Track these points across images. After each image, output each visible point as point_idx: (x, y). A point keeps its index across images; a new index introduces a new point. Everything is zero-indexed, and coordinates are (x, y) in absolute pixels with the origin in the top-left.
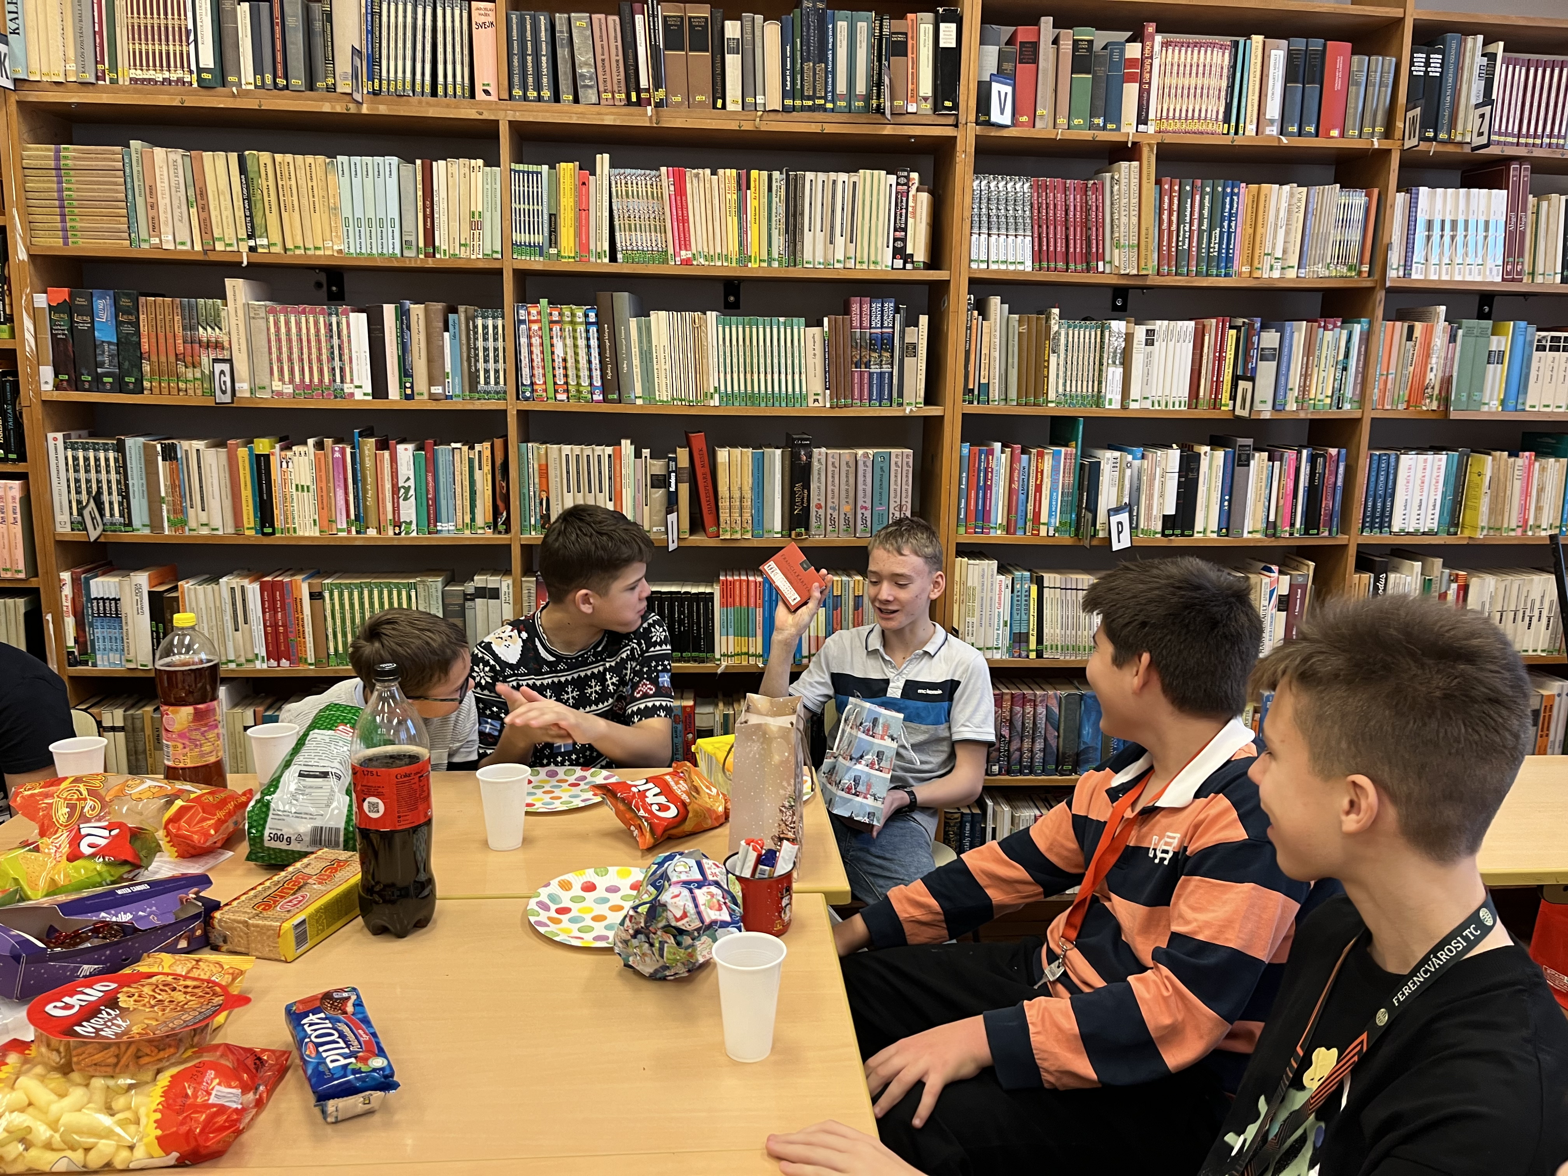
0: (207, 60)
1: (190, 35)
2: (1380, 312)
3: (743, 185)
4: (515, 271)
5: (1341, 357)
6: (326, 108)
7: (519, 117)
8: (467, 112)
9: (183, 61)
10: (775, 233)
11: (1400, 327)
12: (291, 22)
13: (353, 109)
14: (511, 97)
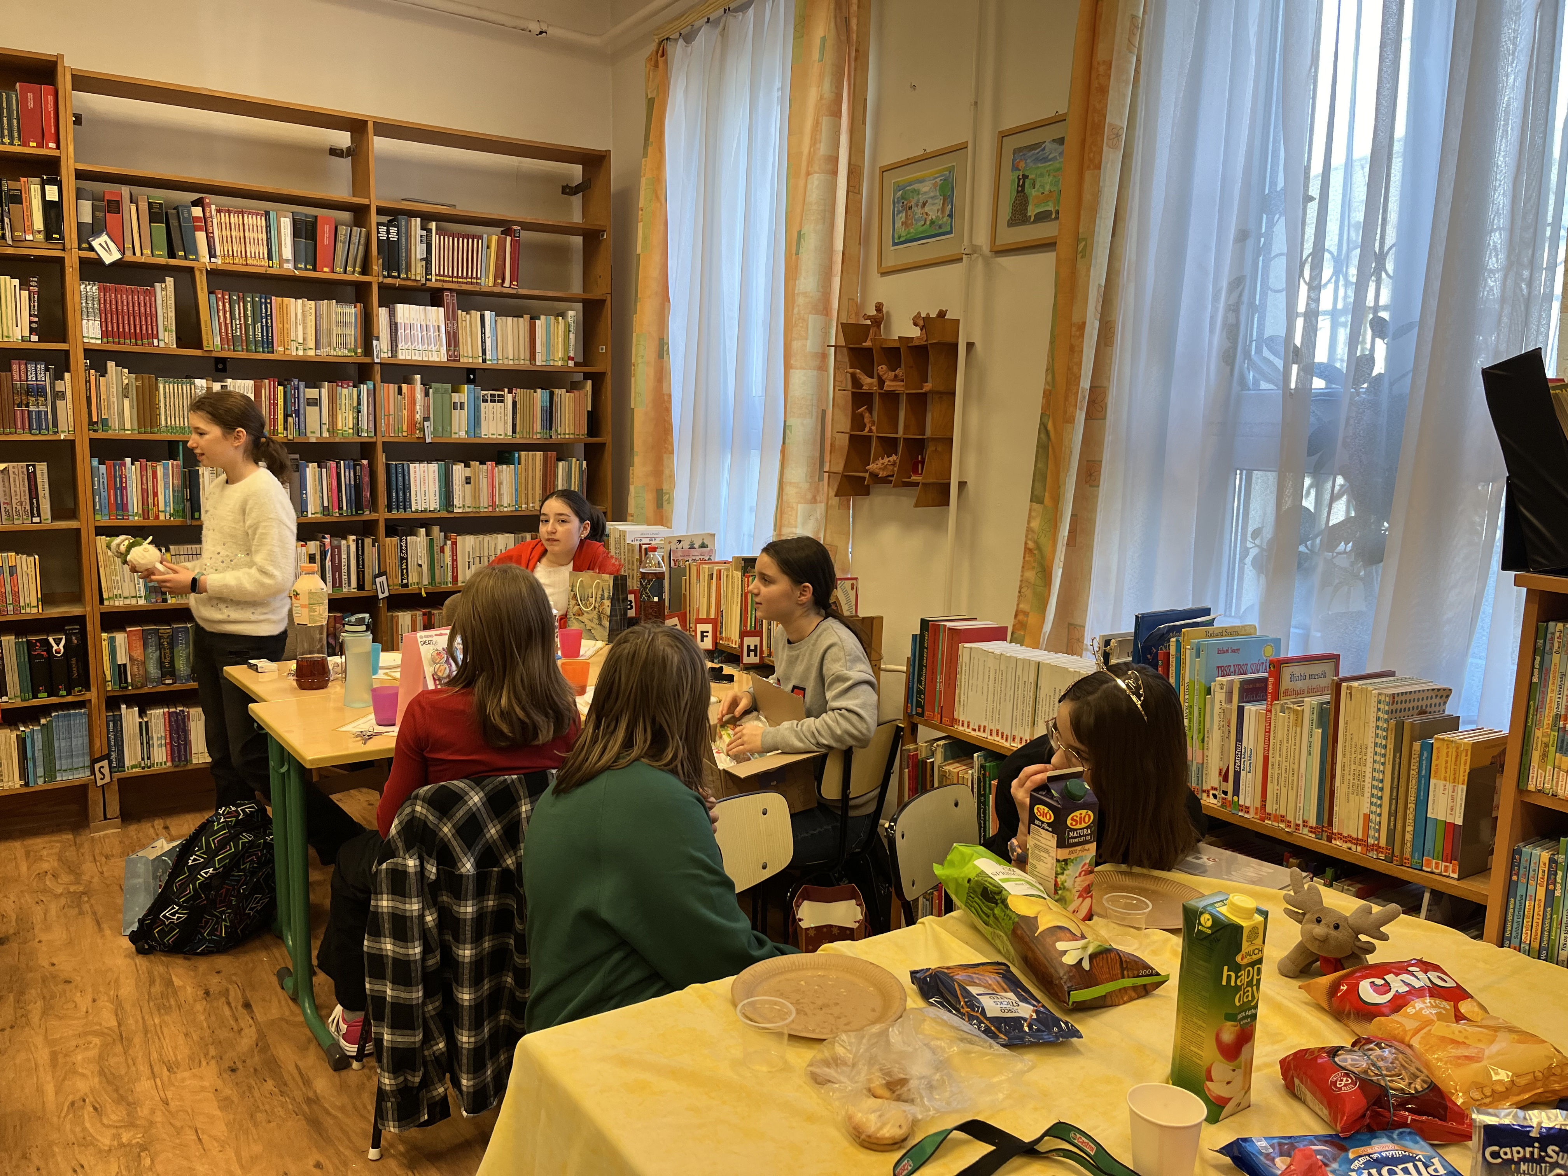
2: (378, 377)
5: (355, 404)
11: (393, 388)
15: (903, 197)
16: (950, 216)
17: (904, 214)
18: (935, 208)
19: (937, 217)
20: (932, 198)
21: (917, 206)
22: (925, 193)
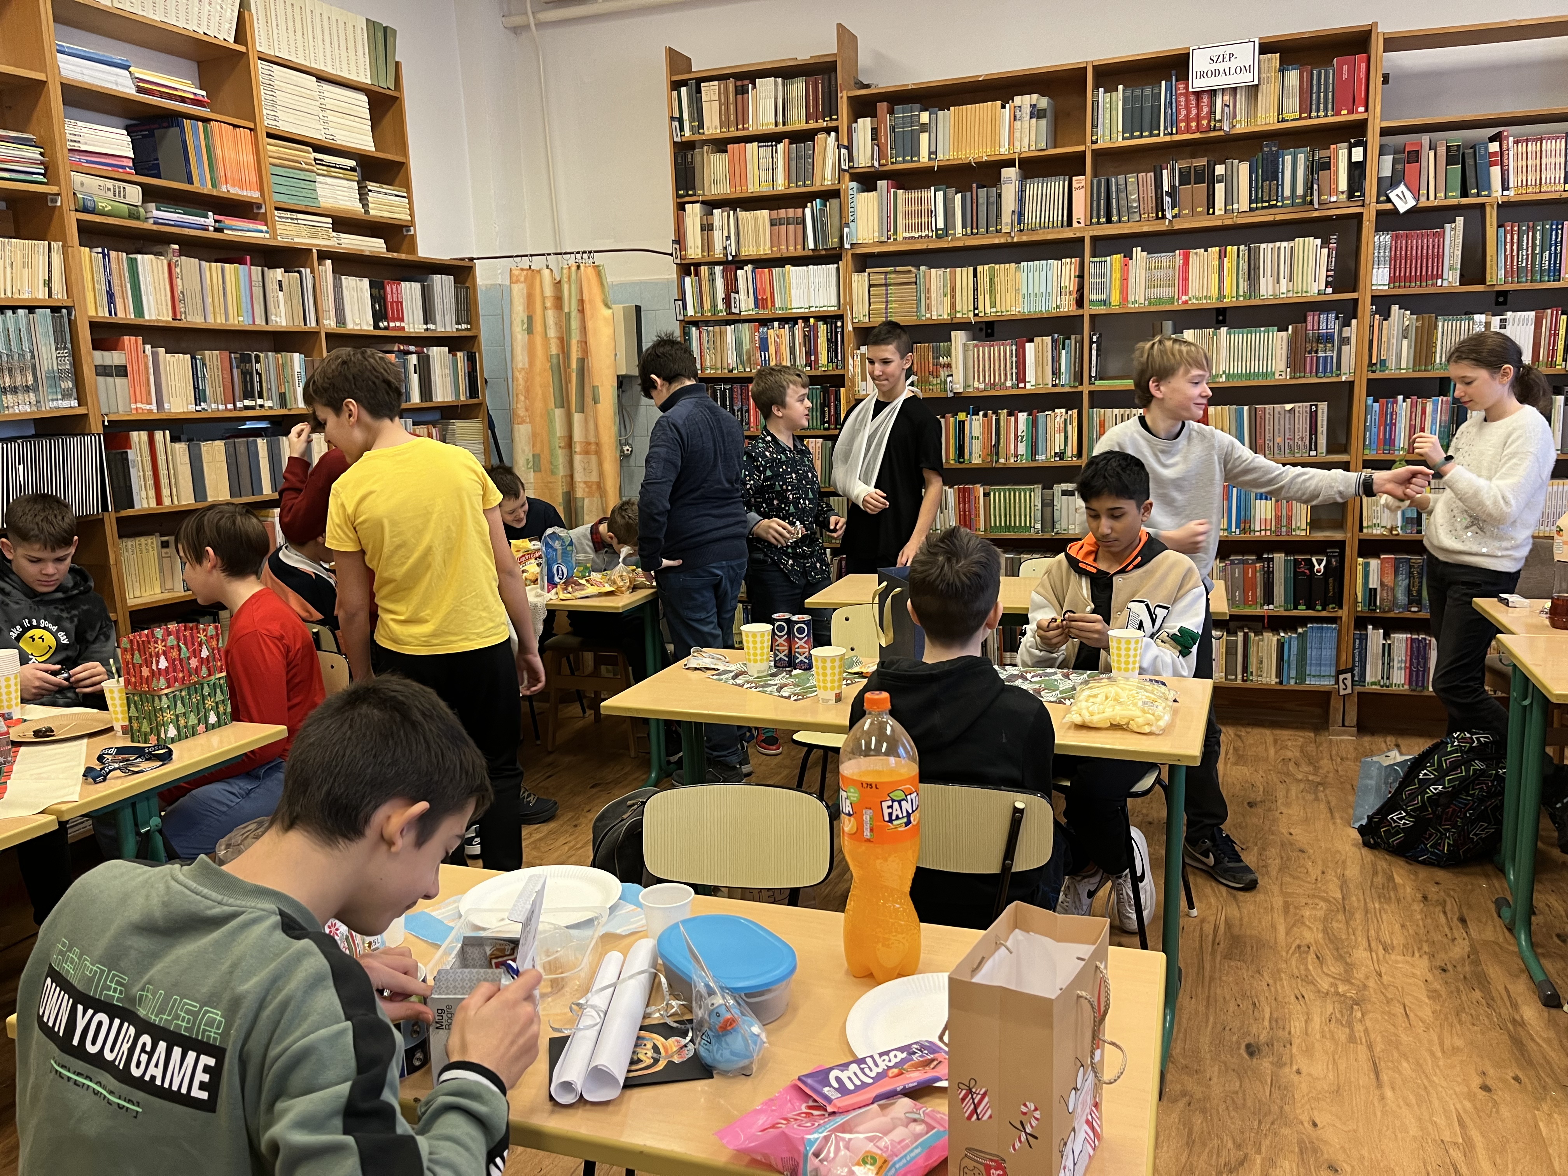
0: (941, 224)
1: (933, 213)
3: (1222, 255)
4: (1090, 315)
6: (997, 241)
7: (1095, 233)
8: (1068, 234)
9: (929, 226)
10: (1241, 281)
12: (980, 201)
13: (1009, 240)
14: (1091, 223)
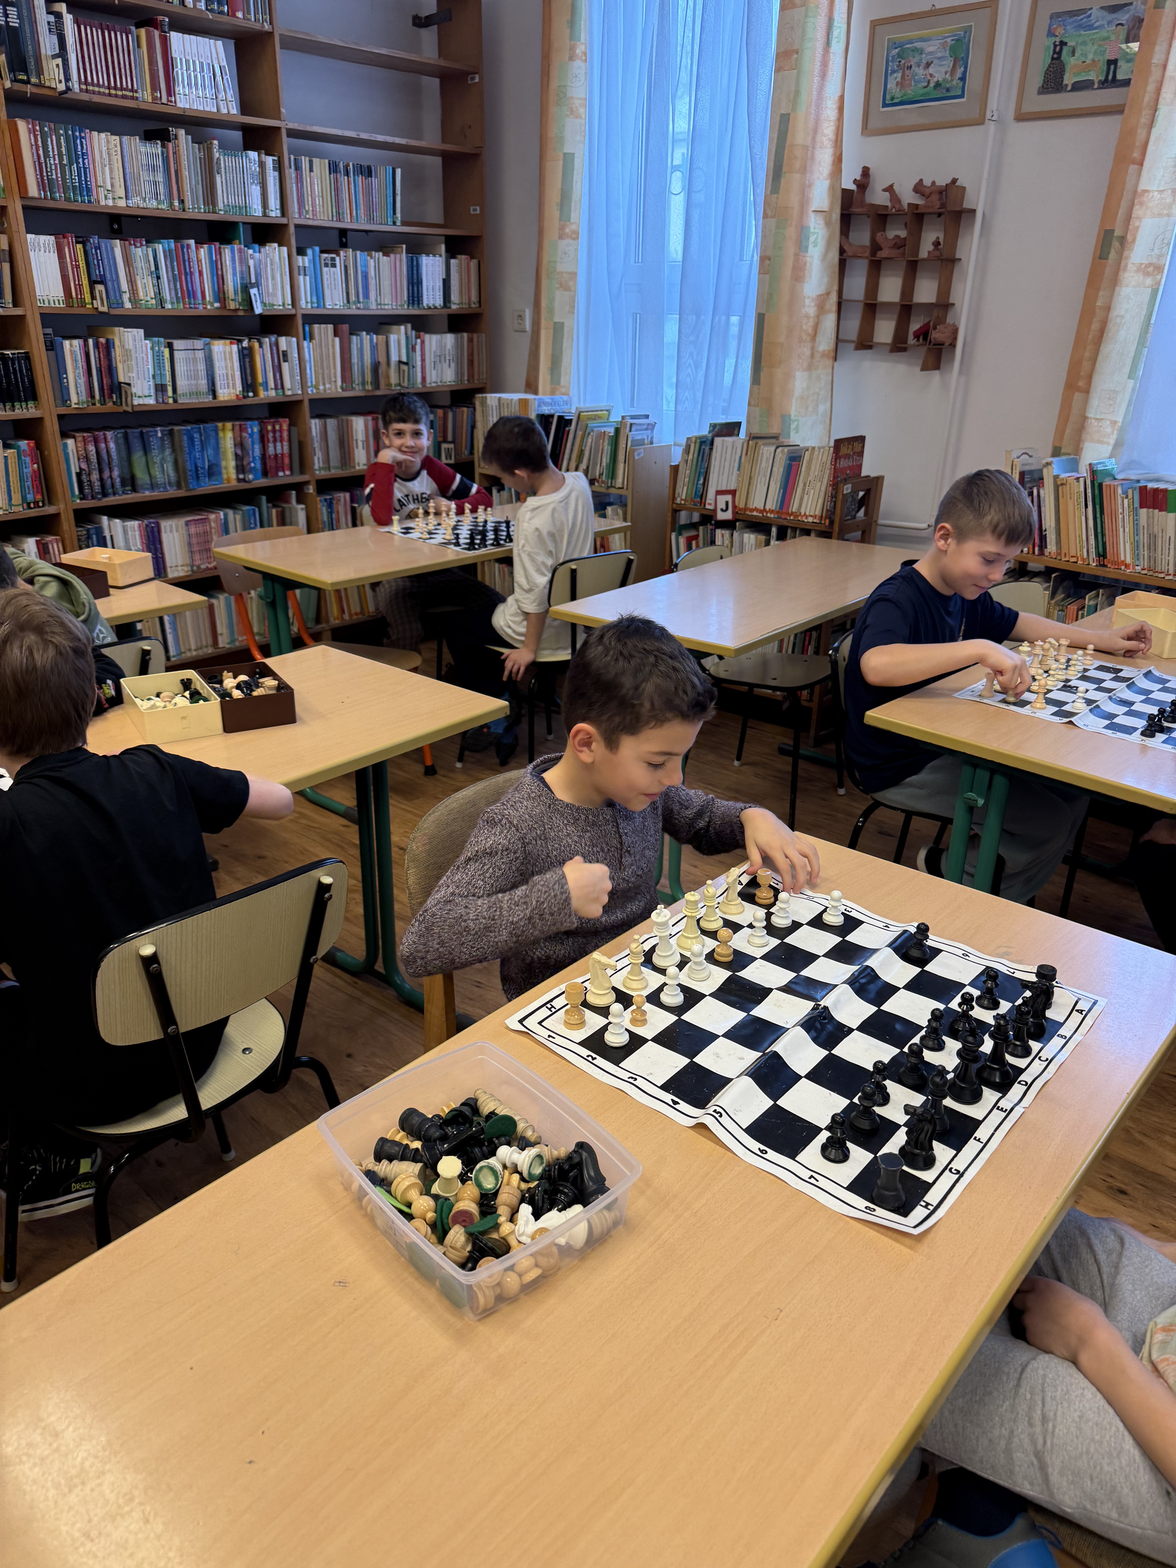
15: (899, 55)
16: (963, 79)
17: (900, 75)
18: (943, 70)
19: (944, 80)
20: (940, 58)
21: (919, 66)
22: (931, 53)
